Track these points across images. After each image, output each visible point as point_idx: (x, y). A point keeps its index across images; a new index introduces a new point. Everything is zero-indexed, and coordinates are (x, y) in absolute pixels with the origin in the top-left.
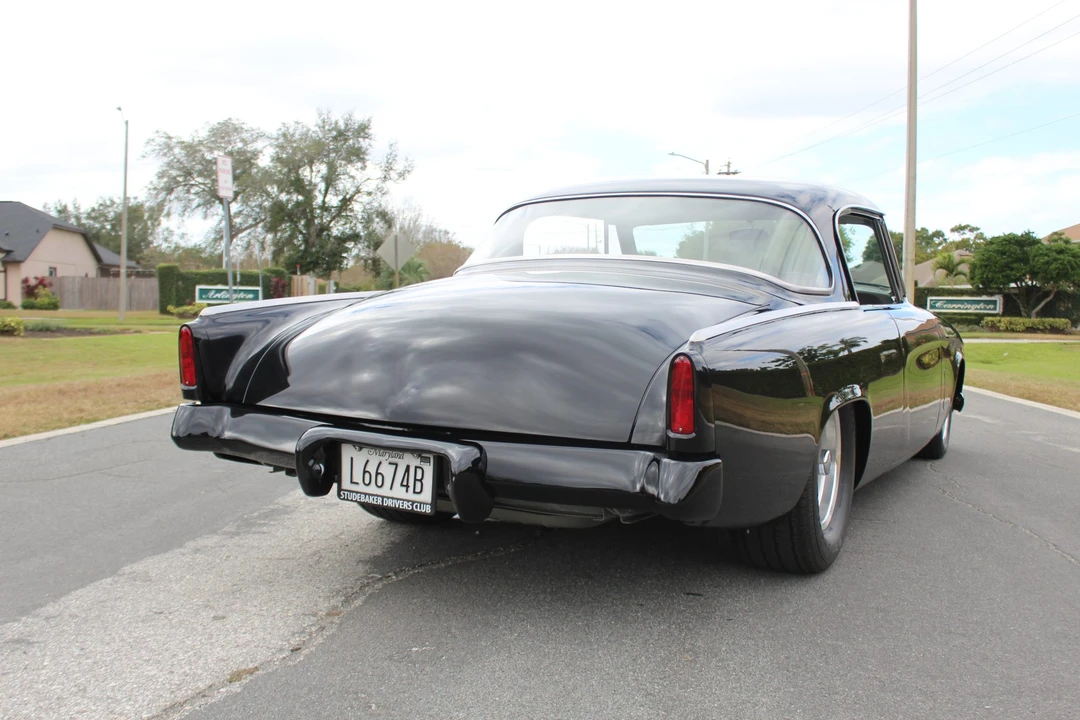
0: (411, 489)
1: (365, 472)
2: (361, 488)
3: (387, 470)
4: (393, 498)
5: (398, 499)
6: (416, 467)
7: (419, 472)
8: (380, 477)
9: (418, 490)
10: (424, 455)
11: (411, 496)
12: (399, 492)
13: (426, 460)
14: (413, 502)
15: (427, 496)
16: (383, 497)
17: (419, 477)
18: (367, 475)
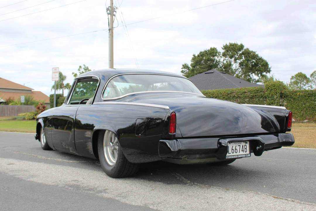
0: (244, 151)
2: (232, 154)
3: (238, 148)
4: (240, 155)
5: (242, 155)
7: (245, 146)
8: (236, 150)
9: (246, 151)
10: (246, 142)
15: (248, 152)
16: (238, 155)
17: (246, 148)
18: (233, 150)
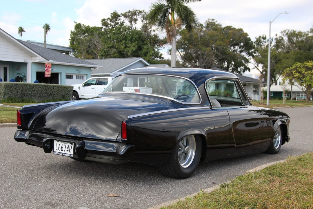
0: (69, 151)
1: (59, 147)
2: (58, 151)
3: (64, 147)
4: (65, 153)
5: (66, 154)
6: (70, 146)
7: (71, 147)
8: (62, 148)
9: (70, 151)
10: (72, 143)
11: (69, 153)
12: (66, 152)
13: (72, 144)
14: (69, 154)
15: (72, 153)
16: (63, 153)
17: (71, 148)
18: (59, 148)
